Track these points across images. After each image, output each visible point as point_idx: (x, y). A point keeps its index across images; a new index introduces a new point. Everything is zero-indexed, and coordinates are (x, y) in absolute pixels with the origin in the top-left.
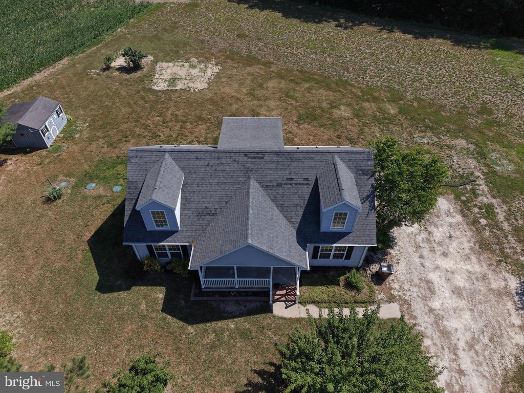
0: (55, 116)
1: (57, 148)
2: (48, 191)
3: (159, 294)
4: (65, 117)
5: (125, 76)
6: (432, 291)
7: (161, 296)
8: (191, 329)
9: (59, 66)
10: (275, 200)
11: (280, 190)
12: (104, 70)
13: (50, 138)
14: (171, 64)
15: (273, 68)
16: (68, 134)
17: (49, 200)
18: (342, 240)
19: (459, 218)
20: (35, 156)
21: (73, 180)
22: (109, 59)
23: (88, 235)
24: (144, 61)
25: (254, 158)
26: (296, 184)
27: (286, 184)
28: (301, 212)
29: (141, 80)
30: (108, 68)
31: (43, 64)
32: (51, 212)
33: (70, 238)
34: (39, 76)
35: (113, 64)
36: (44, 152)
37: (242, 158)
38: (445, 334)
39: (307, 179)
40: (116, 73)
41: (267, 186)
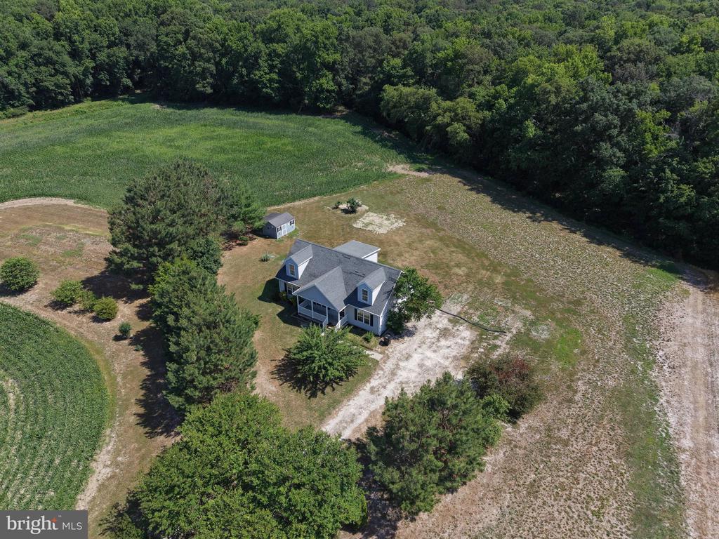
0: (289, 224)
1: (281, 240)
2: (263, 256)
3: (280, 309)
4: (294, 227)
5: (343, 215)
6: (407, 359)
7: (280, 310)
8: (282, 324)
9: (312, 200)
10: (345, 279)
11: (350, 276)
12: (334, 208)
13: (280, 235)
14: (376, 215)
15: (442, 233)
16: (290, 236)
17: (263, 260)
19: (467, 343)
20: (269, 241)
21: (278, 256)
22: (339, 203)
23: (268, 279)
24: (359, 209)
25: (346, 258)
29: (351, 219)
30: (337, 208)
31: (303, 197)
32: (260, 265)
33: (260, 277)
34: (297, 203)
35: (340, 206)
36: (274, 240)
37: (341, 256)
38: (393, 374)
40: (339, 212)
41: (345, 272)
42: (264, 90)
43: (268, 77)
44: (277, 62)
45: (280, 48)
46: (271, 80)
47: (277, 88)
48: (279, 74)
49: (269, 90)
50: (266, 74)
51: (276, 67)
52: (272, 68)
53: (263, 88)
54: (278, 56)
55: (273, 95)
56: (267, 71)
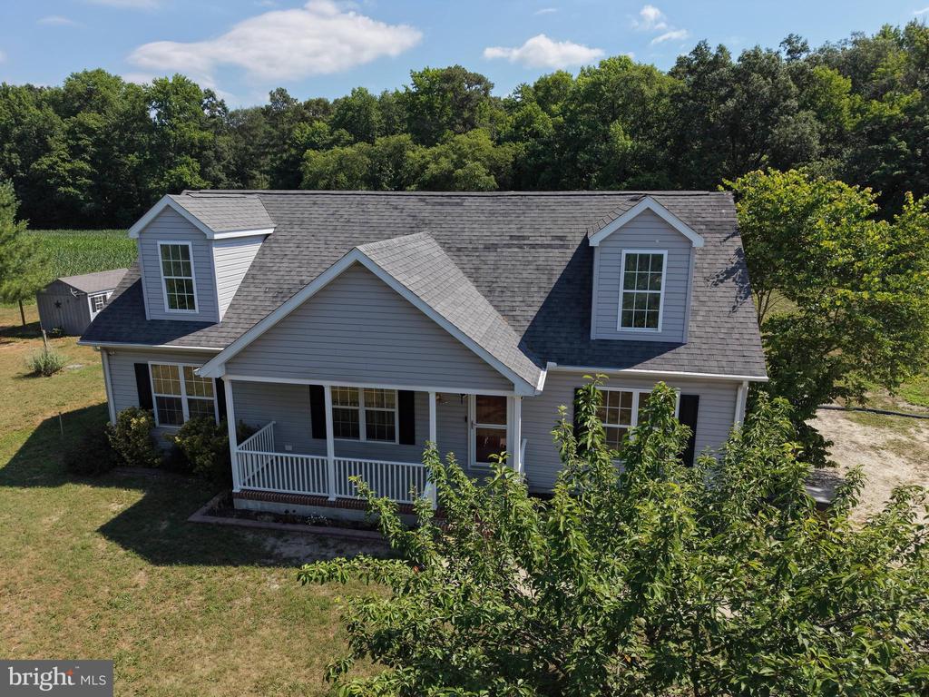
7: (120, 506)
10: (474, 276)
11: (491, 257)
17: (33, 374)
18: (657, 360)
20: (58, 341)
25: (441, 204)
26: (533, 246)
27: (509, 246)
28: (539, 299)
39: (561, 238)
41: (459, 250)
42: (61, 189)
43: (68, 166)
44: (86, 141)
45: (90, 119)
46: (74, 173)
47: (90, 188)
48: (92, 162)
49: (71, 189)
50: (64, 160)
51: (84, 150)
52: (76, 152)
53: (58, 185)
54: (89, 131)
55: (81, 197)
56: (65, 155)
